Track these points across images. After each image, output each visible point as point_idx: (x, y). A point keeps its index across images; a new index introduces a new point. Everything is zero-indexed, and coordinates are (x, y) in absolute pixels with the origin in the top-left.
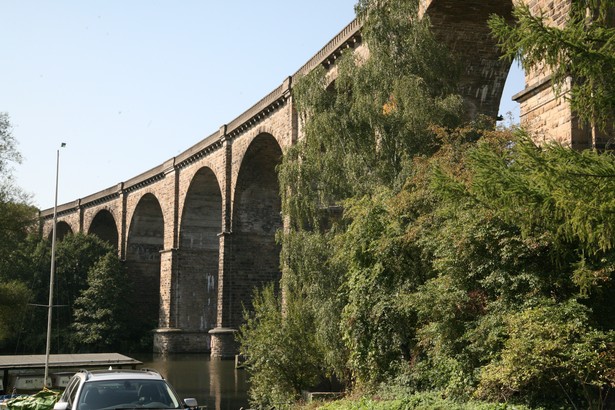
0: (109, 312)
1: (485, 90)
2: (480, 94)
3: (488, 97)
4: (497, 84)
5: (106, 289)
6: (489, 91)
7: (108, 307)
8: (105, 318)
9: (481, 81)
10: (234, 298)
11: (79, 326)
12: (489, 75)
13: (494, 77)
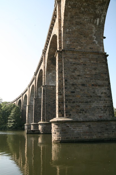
0: (15, 120)
1: (98, 20)
2: (96, 22)
3: (99, 24)
4: (103, 18)
6: (100, 21)
7: (14, 119)
8: (14, 122)
9: (97, 16)
11: (9, 123)
12: (99, 13)
13: (101, 14)
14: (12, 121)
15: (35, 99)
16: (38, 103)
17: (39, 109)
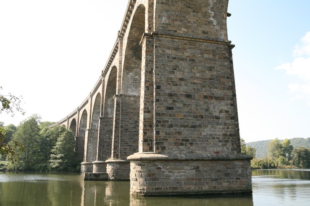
0: (63, 155)
5: (62, 146)
8: (61, 158)
11: (52, 161)
14: (59, 156)
15: (101, 118)
16: (106, 125)
17: (107, 135)
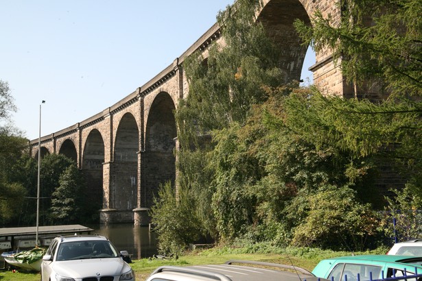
0: (72, 200)
1: (292, 64)
2: (290, 67)
3: (294, 69)
4: (299, 61)
5: (70, 186)
6: (295, 65)
7: (72, 197)
8: (70, 204)
9: (290, 59)
10: (147, 190)
11: (55, 208)
12: (294, 55)
13: (297, 57)
15: (141, 152)
